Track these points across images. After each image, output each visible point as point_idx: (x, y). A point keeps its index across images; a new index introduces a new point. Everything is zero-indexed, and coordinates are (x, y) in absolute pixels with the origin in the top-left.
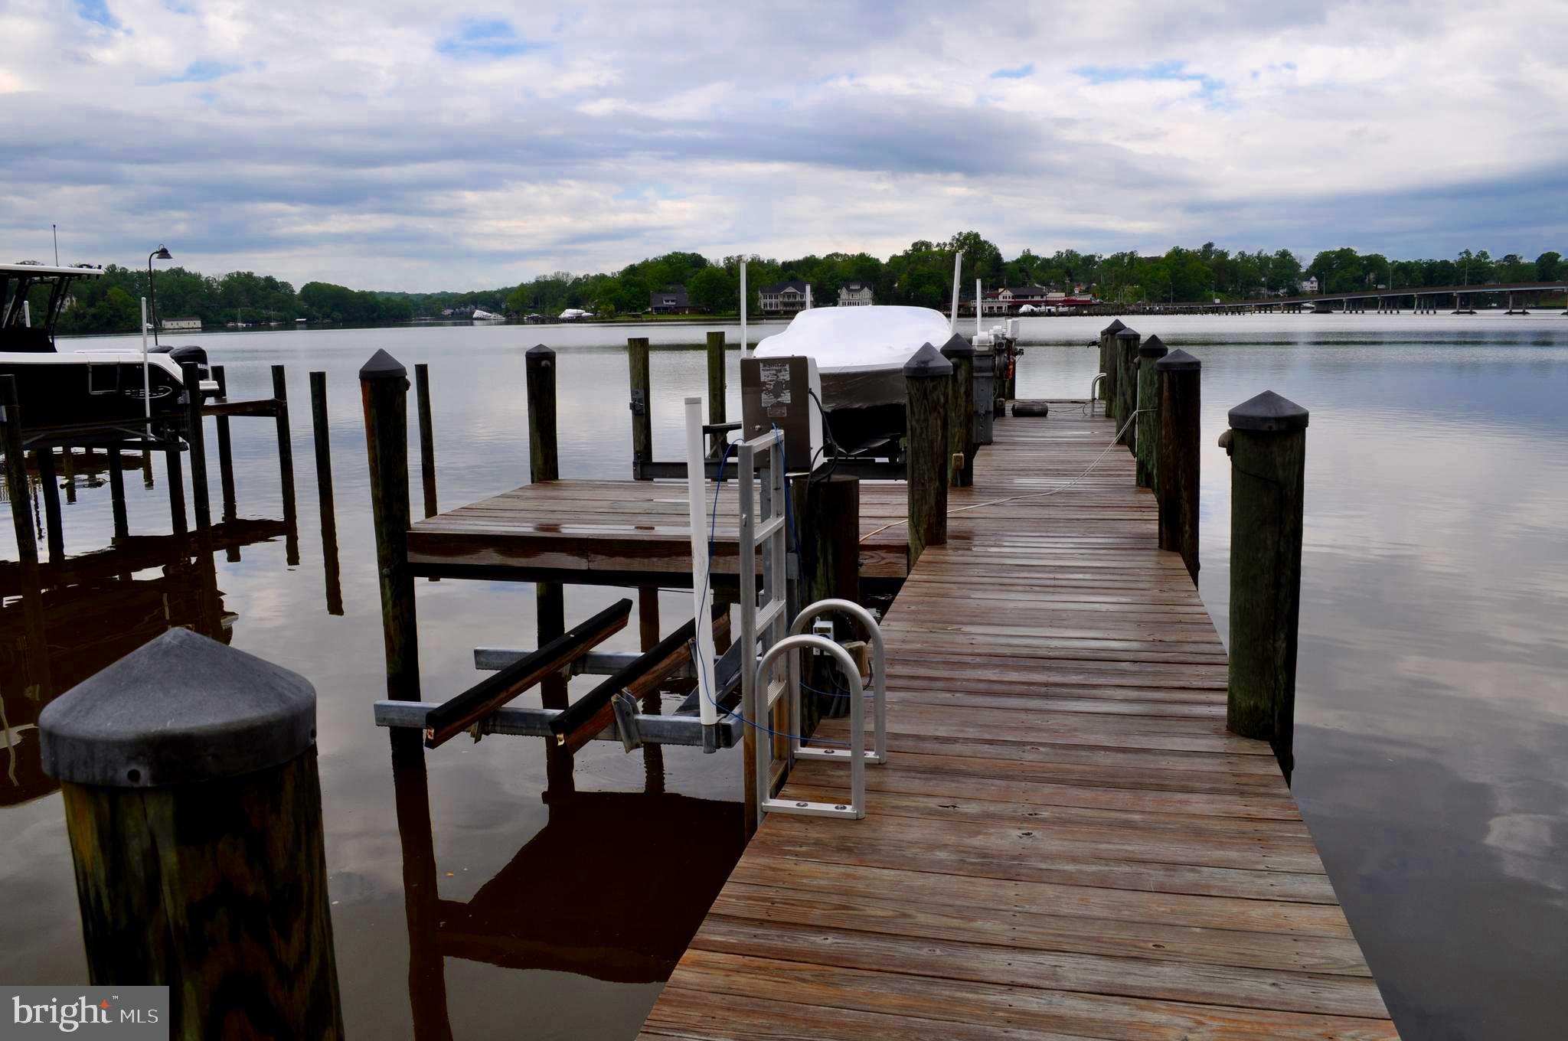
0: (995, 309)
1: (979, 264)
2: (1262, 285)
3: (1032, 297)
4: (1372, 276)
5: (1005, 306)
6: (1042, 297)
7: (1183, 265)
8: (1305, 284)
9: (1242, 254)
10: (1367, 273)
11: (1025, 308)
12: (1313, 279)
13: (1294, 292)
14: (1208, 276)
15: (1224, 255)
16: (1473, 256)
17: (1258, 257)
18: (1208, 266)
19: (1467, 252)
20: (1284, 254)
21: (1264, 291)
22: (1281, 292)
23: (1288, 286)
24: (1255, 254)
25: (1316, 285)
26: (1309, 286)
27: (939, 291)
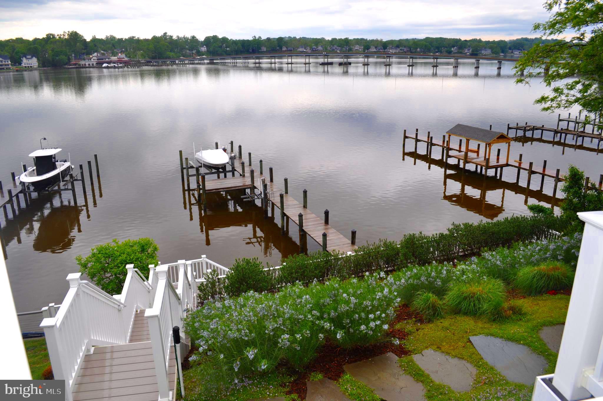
0: (91, 65)
1: (78, 44)
2: (187, 49)
3: (105, 59)
4: (224, 45)
5: (95, 63)
6: (109, 59)
7: (158, 42)
8: (202, 48)
9: (178, 37)
10: (223, 44)
11: (105, 65)
12: (205, 46)
13: (199, 53)
14: (168, 47)
15: (171, 37)
16: (257, 38)
17: (184, 38)
18: (167, 42)
19: (255, 37)
20: (193, 37)
21: (188, 51)
22: (194, 52)
23: (196, 50)
24: (183, 37)
25: (206, 49)
26: (204, 49)
27: (67, 58)
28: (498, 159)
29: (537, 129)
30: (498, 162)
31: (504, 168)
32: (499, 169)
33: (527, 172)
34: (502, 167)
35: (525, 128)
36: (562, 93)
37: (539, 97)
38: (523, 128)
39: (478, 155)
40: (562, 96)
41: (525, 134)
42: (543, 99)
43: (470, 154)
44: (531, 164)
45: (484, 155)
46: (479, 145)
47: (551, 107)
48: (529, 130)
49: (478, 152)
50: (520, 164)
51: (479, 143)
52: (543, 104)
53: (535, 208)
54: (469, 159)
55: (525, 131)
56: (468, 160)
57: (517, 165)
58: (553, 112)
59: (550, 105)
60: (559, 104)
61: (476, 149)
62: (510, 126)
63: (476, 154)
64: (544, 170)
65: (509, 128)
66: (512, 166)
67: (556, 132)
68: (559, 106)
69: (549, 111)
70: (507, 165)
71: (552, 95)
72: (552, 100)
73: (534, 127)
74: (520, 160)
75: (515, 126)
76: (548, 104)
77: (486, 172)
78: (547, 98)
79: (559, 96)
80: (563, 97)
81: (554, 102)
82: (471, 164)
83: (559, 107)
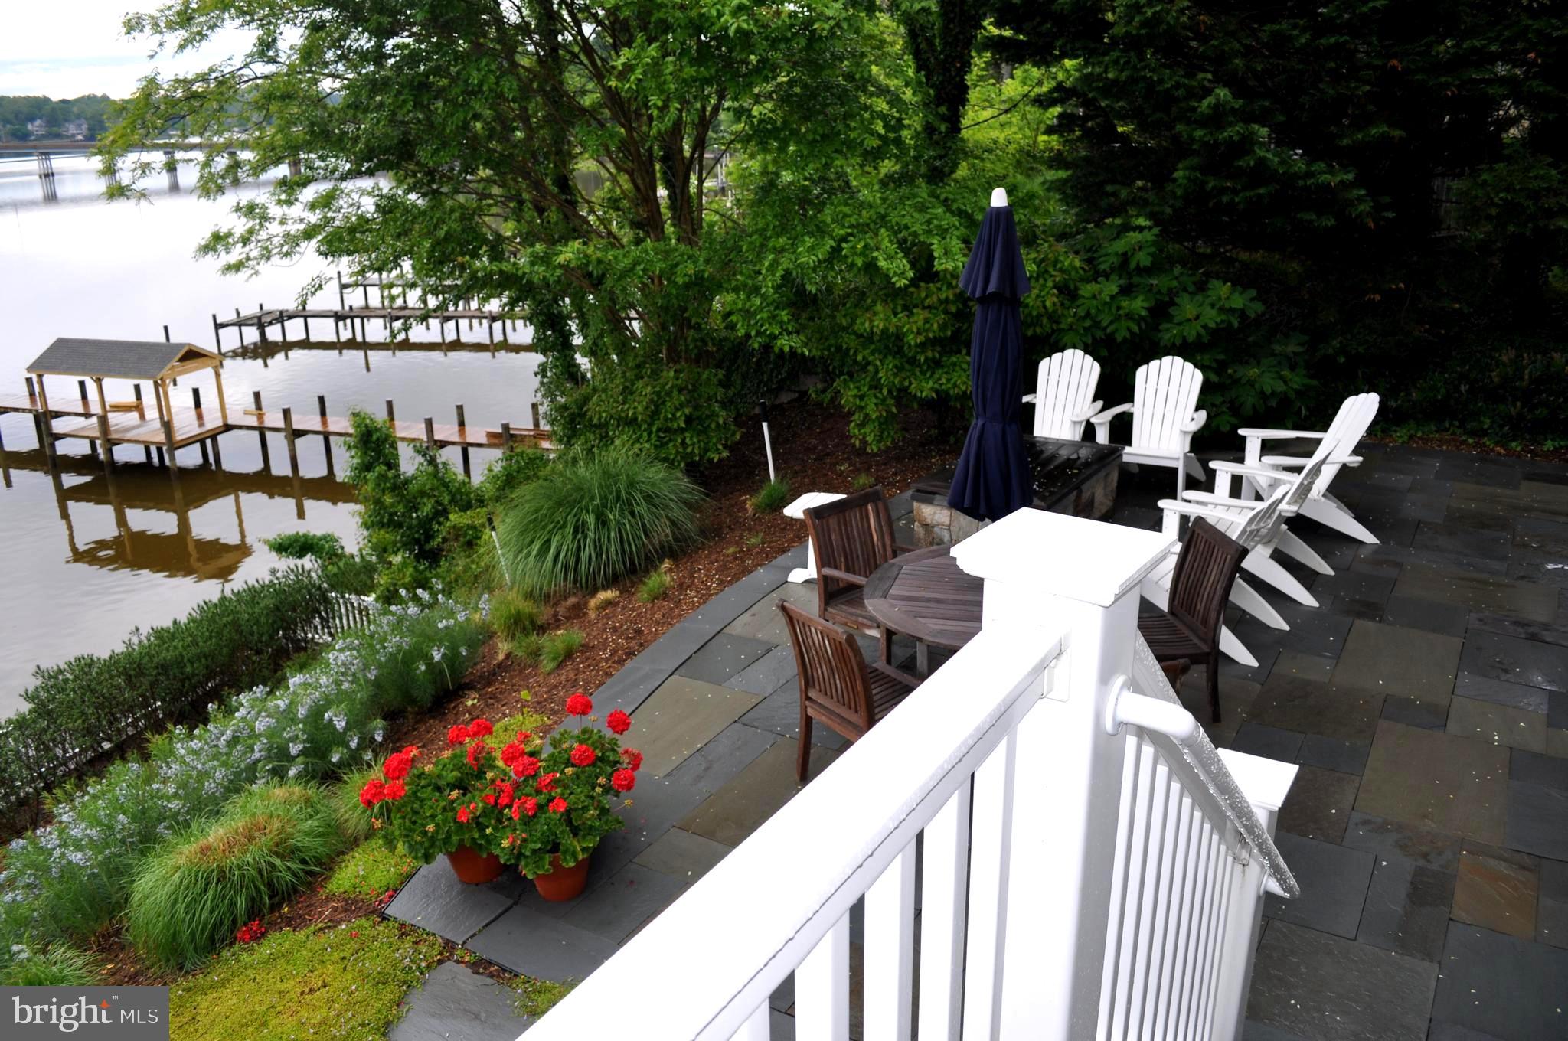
28: (200, 417)
29: (290, 317)
30: (201, 424)
31: (219, 438)
32: (209, 442)
33: (282, 435)
34: (213, 435)
35: (259, 318)
36: (265, 218)
37: (204, 236)
38: (255, 321)
39: (142, 417)
40: (267, 224)
41: (263, 334)
42: (217, 241)
43: (114, 418)
44: (286, 413)
45: (157, 415)
46: (137, 388)
47: (248, 259)
48: (270, 324)
49: (138, 407)
50: (260, 417)
51: (136, 382)
52: (223, 253)
53: (290, 546)
54: (117, 431)
55: (261, 327)
56: (114, 436)
57: (253, 421)
58: (257, 273)
59: (244, 256)
60: (266, 248)
61: (131, 398)
62: (219, 321)
63: (135, 415)
64: (324, 423)
65: (218, 326)
66: (240, 427)
67: (338, 317)
68: (267, 255)
69: (244, 273)
70: (228, 428)
71: (240, 225)
72: (245, 241)
73: (281, 312)
74: (259, 407)
75: (233, 317)
76: (237, 253)
77: (172, 458)
78: (229, 234)
79: (261, 225)
80: (274, 228)
81: (252, 246)
82: (125, 445)
83: (268, 258)
